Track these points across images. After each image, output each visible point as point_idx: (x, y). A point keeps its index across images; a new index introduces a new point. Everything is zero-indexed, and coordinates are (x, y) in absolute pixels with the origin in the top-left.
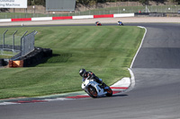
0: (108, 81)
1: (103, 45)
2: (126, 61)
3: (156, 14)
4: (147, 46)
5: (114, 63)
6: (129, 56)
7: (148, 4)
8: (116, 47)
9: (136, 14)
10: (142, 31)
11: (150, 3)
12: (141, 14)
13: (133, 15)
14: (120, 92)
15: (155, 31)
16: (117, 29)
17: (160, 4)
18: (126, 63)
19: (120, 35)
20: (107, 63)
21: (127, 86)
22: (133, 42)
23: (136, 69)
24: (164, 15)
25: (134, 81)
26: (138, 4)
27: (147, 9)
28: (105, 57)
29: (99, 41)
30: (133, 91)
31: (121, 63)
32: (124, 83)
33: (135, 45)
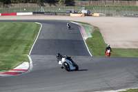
0: (12, 64)
1: (9, 37)
2: (26, 49)
3: (49, 13)
4: (42, 38)
5: (17, 51)
6: (28, 45)
7: (43, 5)
8: (19, 38)
9: (34, 13)
10: (39, 26)
11: (45, 4)
12: (38, 13)
13: (31, 13)
14: (21, 73)
15: (48, 26)
16: (19, 25)
17: (53, 6)
18: (26, 50)
19: (22, 29)
20: (12, 50)
21: (26, 69)
22: (32, 35)
23: (34, 56)
24: (56, 14)
25: (31, 65)
26: (36, 5)
27: (42, 10)
28: (10, 46)
29: (6, 34)
30: (31, 72)
31: (22, 51)
32: (25, 66)
33: (33, 37)
